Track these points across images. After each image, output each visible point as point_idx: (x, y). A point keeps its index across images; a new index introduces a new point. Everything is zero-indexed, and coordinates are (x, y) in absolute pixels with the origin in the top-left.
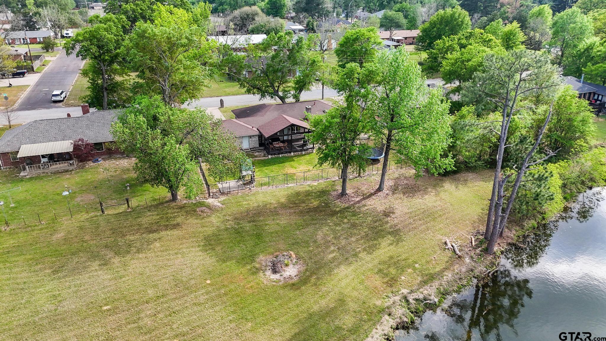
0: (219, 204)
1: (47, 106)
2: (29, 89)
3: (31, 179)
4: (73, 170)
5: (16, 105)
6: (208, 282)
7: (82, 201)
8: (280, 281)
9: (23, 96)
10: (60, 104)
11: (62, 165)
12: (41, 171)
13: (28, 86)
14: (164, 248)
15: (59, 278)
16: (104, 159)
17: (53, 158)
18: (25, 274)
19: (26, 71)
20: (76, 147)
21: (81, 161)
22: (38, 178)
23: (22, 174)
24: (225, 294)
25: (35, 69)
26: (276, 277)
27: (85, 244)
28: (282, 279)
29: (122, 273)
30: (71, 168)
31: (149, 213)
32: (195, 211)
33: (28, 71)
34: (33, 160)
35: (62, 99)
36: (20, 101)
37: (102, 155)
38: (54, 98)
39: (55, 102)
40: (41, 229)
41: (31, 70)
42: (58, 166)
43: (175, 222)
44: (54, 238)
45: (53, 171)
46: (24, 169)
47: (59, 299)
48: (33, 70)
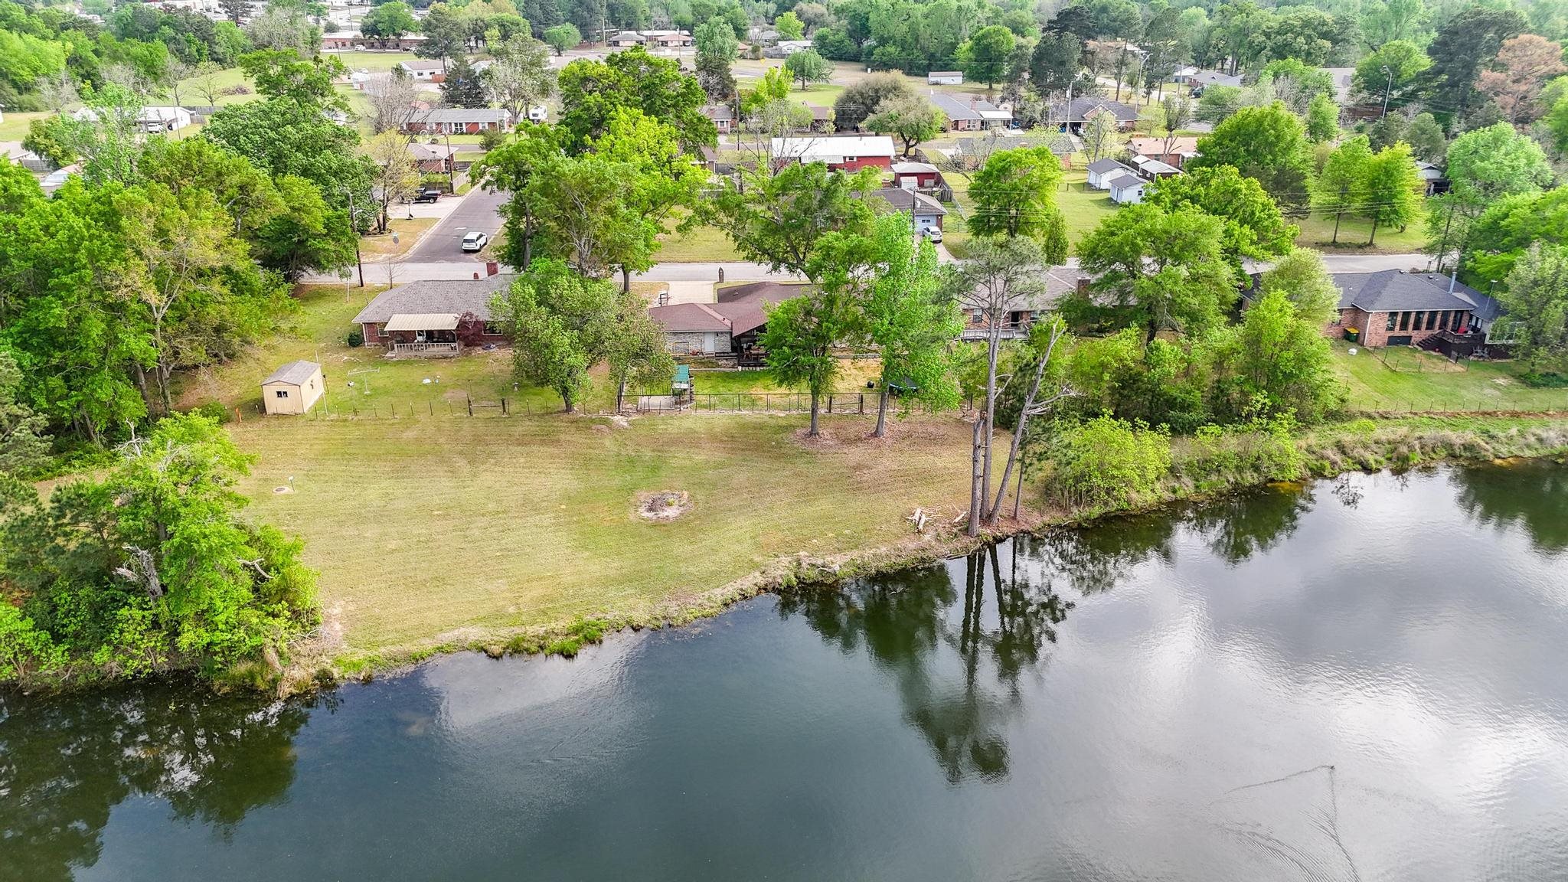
0: (626, 424)
1: (453, 257)
2: (435, 227)
3: (399, 362)
4: (453, 357)
5: (410, 253)
6: (563, 507)
7: (452, 397)
8: (651, 519)
9: (424, 237)
10: (473, 256)
11: (441, 349)
12: (413, 353)
13: (436, 220)
14: (528, 465)
15: (398, 478)
16: (499, 347)
17: (431, 336)
18: (362, 468)
19: (439, 192)
20: (462, 325)
21: (467, 345)
22: (407, 362)
23: (389, 355)
24: (577, 522)
25: (455, 189)
26: (651, 514)
27: (437, 448)
28: (655, 518)
29: (469, 483)
30: (452, 354)
31: (528, 423)
32: (590, 428)
33: (443, 193)
34: (405, 338)
35: (478, 248)
36: (416, 246)
37: (498, 340)
38: (466, 246)
39: (467, 252)
40: (393, 424)
41: (448, 190)
42: (435, 349)
43: (556, 438)
44: (405, 435)
45: (429, 355)
46: (393, 349)
47: (391, 497)
48: (452, 191)
